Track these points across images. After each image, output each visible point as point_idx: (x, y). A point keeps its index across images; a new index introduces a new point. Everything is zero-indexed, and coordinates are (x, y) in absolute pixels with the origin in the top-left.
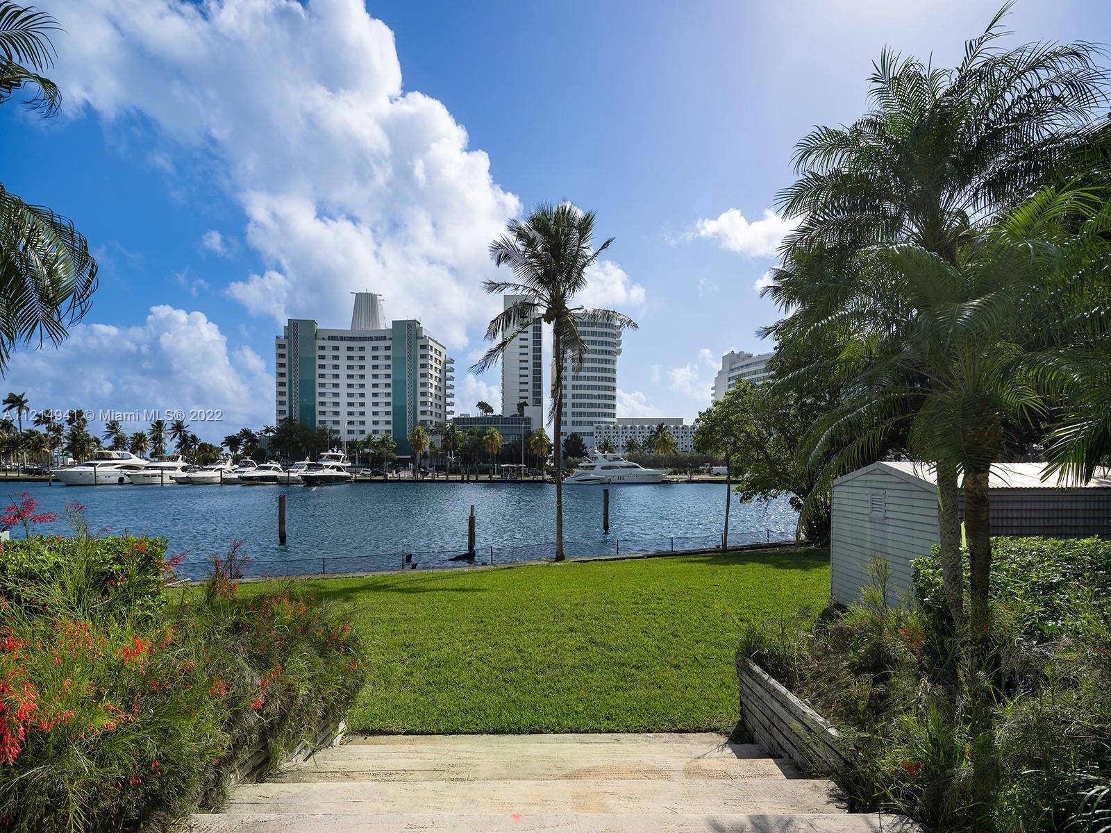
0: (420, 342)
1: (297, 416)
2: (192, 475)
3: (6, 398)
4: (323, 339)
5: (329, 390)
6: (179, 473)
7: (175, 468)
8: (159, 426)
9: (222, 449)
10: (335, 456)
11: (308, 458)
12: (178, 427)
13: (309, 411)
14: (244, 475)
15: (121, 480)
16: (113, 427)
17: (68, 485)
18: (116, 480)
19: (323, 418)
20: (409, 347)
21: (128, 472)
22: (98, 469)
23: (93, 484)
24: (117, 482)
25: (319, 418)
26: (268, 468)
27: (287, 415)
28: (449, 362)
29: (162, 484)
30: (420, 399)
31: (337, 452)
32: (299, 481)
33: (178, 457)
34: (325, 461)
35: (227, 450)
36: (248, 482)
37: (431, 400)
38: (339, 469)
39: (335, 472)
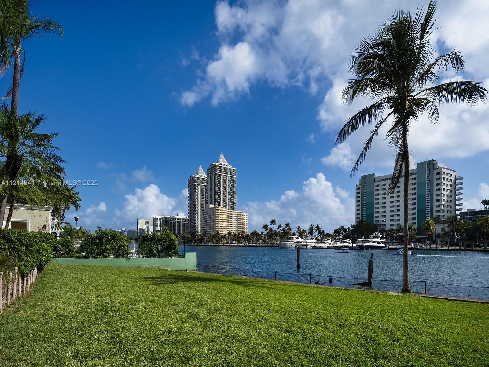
0: (436, 171)
1: (365, 219)
2: (318, 245)
3: (271, 221)
4: (378, 181)
5: (381, 205)
6: (314, 244)
7: (312, 243)
8: (312, 227)
10: (377, 236)
11: (363, 237)
12: (318, 227)
13: (370, 216)
14: (335, 245)
15: (296, 246)
16: (298, 228)
17: (281, 248)
18: (294, 246)
19: (377, 219)
20: (428, 176)
21: (298, 244)
22: (289, 243)
23: (286, 247)
24: (295, 247)
25: (375, 219)
26: (345, 242)
27: (360, 219)
28: (458, 179)
29: (307, 248)
30: (435, 203)
31: (378, 234)
32: (358, 248)
33: (313, 238)
34: (371, 239)
36: (336, 248)
37: (443, 203)
38: (378, 242)
39: (375, 244)
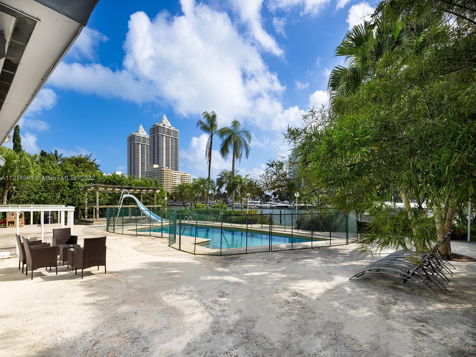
2: (262, 205)
6: (259, 205)
9: (272, 196)
14: (277, 205)
26: (285, 203)
35: (273, 197)
